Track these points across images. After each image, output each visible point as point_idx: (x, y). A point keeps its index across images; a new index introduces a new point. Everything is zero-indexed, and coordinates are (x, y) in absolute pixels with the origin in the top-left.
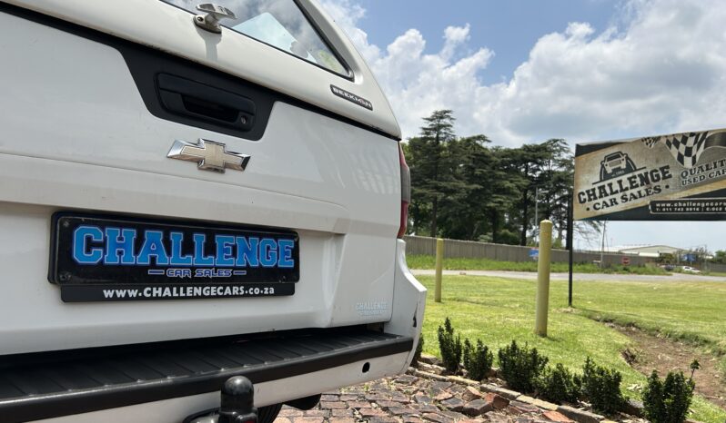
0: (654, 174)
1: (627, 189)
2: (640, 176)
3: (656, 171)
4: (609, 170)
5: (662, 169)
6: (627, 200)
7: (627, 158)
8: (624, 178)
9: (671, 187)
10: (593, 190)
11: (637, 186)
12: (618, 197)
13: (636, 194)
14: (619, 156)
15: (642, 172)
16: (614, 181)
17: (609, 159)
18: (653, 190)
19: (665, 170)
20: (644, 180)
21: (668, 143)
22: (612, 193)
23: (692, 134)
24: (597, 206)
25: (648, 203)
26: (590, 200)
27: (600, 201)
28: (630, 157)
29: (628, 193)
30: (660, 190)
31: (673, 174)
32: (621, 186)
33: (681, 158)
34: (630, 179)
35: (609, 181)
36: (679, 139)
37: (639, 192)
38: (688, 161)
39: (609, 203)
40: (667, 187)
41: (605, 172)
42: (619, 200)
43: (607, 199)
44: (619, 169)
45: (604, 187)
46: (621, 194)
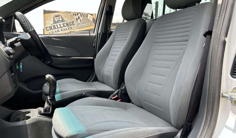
0: (70, 23)
1: (62, 27)
3: (70, 22)
5: (72, 22)
6: (62, 30)
7: (62, 17)
9: (75, 28)
10: (51, 26)
11: (65, 26)
12: (60, 29)
13: (65, 29)
14: (59, 16)
15: (67, 22)
16: (58, 24)
17: (56, 17)
18: (70, 28)
22: (58, 28)
23: (79, 13)
24: (53, 32)
25: (69, 32)
26: (50, 30)
28: (63, 17)
29: (63, 28)
30: (72, 28)
32: (60, 26)
33: (77, 19)
34: (63, 24)
35: (57, 24)
36: (76, 14)
37: (66, 28)
38: (79, 20)
39: (57, 31)
40: (74, 27)
41: (55, 21)
42: (60, 31)
43: (56, 30)
44: (59, 20)
45: (54, 26)
46: (61, 29)
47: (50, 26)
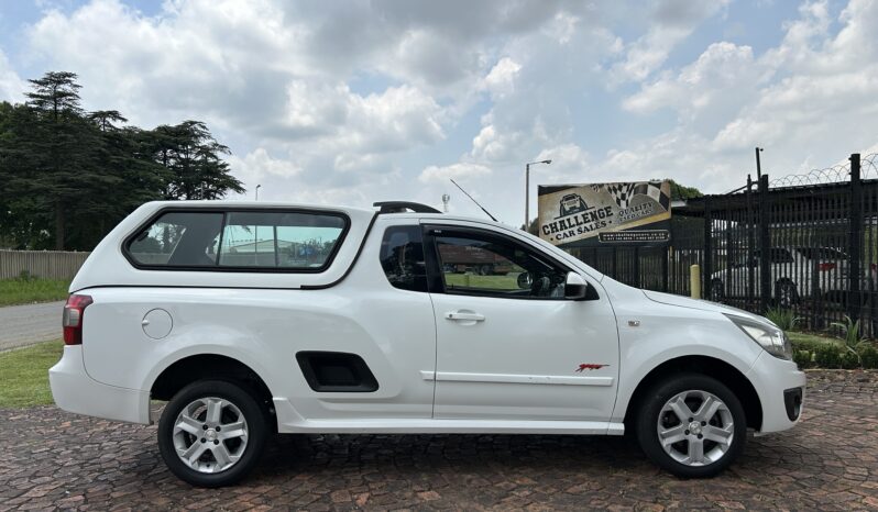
0: (601, 212)
1: (581, 223)
2: (591, 213)
3: (602, 210)
4: (567, 208)
5: (606, 209)
6: (582, 232)
7: (581, 199)
8: (579, 215)
9: (613, 222)
10: (555, 224)
11: (589, 221)
12: (575, 229)
13: (589, 227)
14: (574, 197)
15: (592, 210)
16: (572, 217)
17: (567, 199)
18: (600, 225)
19: (608, 209)
20: (594, 216)
21: (609, 189)
22: (571, 226)
23: (625, 184)
24: (559, 237)
25: (598, 234)
26: (553, 232)
27: (561, 233)
28: (583, 198)
29: (583, 226)
30: (605, 225)
31: (614, 213)
32: (577, 221)
33: (618, 201)
34: (583, 216)
35: (568, 217)
36: (617, 187)
37: (591, 226)
38: (623, 203)
39: (569, 234)
40: (610, 222)
41: (564, 209)
42: (576, 232)
43: (567, 231)
44: (575, 207)
45: (563, 221)
46: (577, 227)
47: (553, 221)
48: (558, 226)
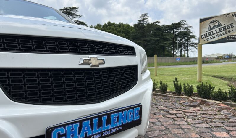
2: (223, 27)
4: (212, 26)
8: (217, 29)
19: (232, 25)
20: (224, 29)
21: (233, 15)
27: (209, 37)
31: (234, 26)
48: (208, 35)
